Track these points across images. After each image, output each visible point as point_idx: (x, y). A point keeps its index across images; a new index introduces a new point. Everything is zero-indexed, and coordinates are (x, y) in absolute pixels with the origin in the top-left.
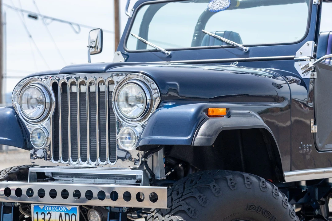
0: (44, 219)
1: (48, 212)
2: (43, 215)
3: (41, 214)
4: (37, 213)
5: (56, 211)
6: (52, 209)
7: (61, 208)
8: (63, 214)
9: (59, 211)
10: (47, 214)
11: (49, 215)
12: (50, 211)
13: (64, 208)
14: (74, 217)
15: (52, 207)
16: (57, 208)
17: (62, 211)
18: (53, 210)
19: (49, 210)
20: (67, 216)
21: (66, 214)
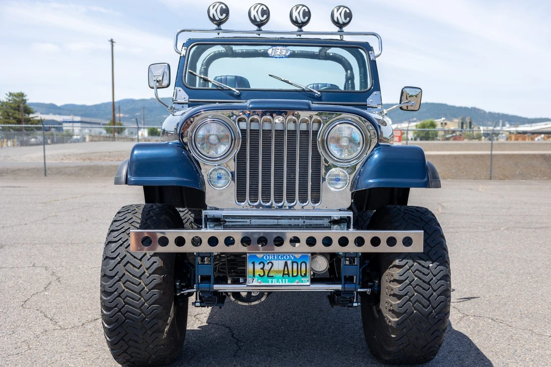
0: (262, 269)
1: (268, 261)
2: (262, 265)
3: (259, 264)
4: (253, 263)
5: (279, 259)
6: (274, 257)
7: (286, 257)
8: (289, 263)
9: (284, 259)
10: (268, 264)
11: (270, 264)
12: (272, 260)
13: (291, 256)
14: (303, 265)
15: (274, 255)
16: (281, 257)
17: (289, 260)
18: (276, 259)
19: (270, 259)
20: (295, 265)
21: (293, 263)
